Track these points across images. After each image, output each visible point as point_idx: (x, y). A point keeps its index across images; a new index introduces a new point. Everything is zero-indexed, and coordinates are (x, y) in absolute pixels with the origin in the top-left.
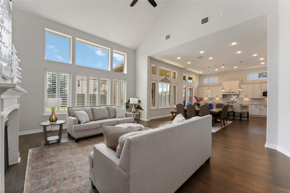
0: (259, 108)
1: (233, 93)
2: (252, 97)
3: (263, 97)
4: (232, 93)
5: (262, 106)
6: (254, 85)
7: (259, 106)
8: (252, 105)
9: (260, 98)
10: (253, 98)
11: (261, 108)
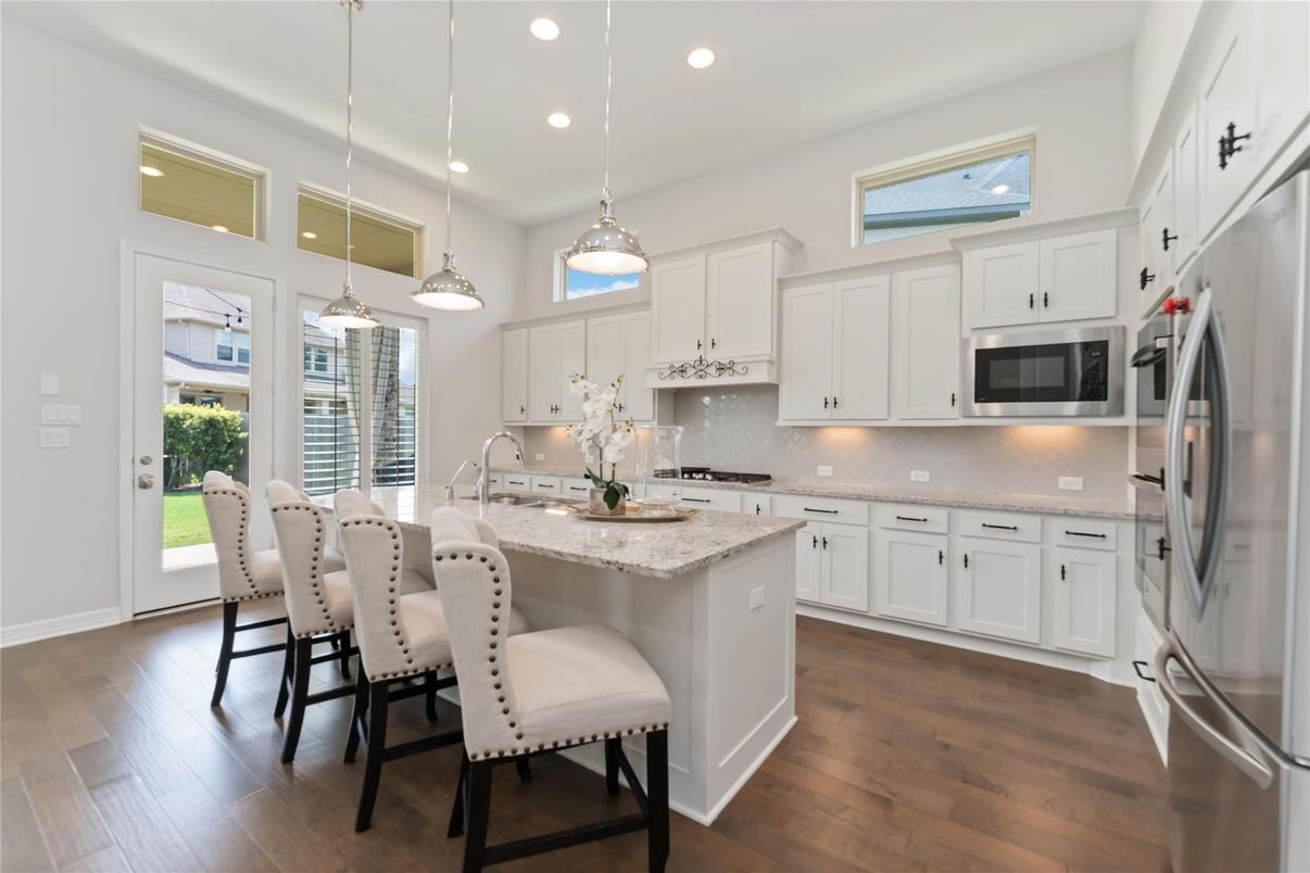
0: (941, 544)
1: (721, 369)
2: (878, 414)
3: (977, 408)
4: (712, 370)
5: (970, 521)
6: (904, 277)
7: (938, 516)
8: (877, 500)
9: (953, 417)
10: (894, 422)
11: (962, 547)
